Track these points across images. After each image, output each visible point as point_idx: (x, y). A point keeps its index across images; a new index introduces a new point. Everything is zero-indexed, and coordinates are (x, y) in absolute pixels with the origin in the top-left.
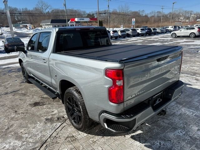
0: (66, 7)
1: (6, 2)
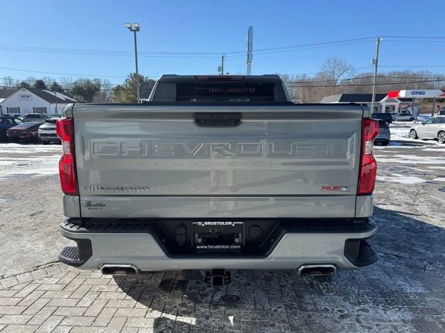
0: (376, 66)
1: (249, 61)
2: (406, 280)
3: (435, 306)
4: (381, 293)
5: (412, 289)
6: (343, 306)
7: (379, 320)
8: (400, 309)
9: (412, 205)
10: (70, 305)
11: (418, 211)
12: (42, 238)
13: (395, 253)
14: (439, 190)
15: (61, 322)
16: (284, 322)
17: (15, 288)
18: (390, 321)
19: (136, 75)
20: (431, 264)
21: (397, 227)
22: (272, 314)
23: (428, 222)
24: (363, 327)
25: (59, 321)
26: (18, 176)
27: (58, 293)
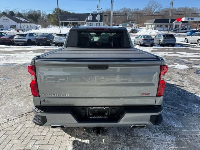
0: (172, 6)
1: (112, 4)
2: (175, 121)
3: (185, 134)
4: (164, 128)
5: (177, 125)
6: (148, 134)
7: (162, 141)
8: (171, 135)
9: (182, 81)
10: (38, 134)
11: (183, 85)
12: (22, 100)
13: (172, 107)
14: (194, 72)
15: (35, 143)
16: (125, 142)
17: (14, 126)
18: (167, 141)
19: (58, 9)
20: (186, 112)
21: (174, 93)
22: (120, 138)
23: (187, 90)
24: (156, 144)
25: (34, 142)
26: (7, 64)
27: (33, 128)
